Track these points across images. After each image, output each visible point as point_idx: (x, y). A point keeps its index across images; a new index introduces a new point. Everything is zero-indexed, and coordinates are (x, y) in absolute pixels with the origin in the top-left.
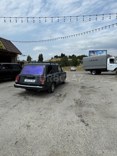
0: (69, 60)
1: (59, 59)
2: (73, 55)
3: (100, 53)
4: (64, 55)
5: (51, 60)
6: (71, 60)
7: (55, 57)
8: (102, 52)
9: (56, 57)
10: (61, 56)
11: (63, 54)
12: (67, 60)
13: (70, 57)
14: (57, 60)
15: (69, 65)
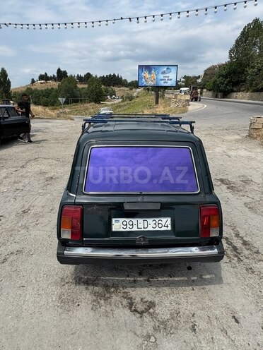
0: (80, 86)
1: (54, 85)
2: (88, 74)
3: (164, 73)
4: (65, 73)
5: (33, 88)
6: (86, 86)
7: (41, 77)
8: (168, 68)
9: (44, 77)
10: (56, 75)
11: (62, 70)
12: (76, 87)
13: (80, 78)
14: (50, 88)
15: (81, 100)
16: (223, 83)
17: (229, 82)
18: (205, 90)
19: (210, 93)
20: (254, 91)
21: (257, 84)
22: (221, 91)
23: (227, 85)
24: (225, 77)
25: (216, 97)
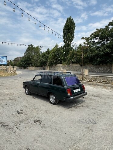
16: (23, 64)
17: (26, 63)
18: (15, 66)
19: (18, 67)
20: (35, 67)
21: (37, 65)
22: (23, 67)
23: (25, 64)
24: (24, 62)
25: (21, 69)
